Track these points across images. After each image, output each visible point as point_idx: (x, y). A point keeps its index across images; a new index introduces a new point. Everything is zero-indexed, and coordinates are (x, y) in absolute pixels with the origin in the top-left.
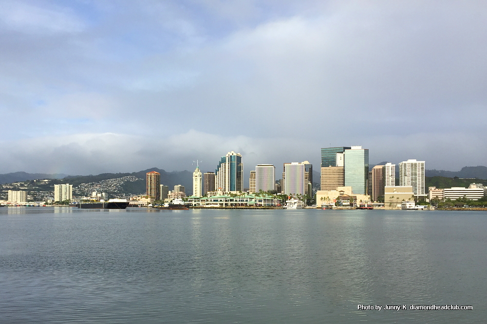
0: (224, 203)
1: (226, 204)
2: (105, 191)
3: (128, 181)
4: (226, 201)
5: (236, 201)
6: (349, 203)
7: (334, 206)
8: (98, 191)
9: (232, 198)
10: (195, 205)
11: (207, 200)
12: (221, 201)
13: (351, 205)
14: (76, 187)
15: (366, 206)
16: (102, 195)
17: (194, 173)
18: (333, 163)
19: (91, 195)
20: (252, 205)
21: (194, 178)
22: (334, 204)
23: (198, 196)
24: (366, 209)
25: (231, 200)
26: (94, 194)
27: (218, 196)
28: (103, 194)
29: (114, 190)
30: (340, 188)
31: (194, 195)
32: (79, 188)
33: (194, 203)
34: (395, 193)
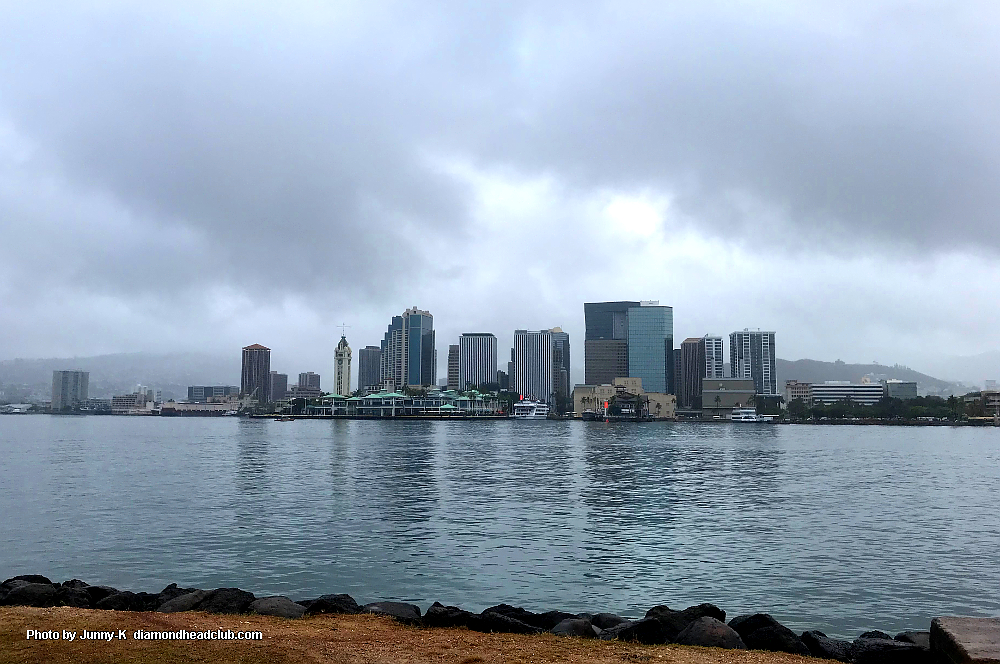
0: (394, 407)
7: (606, 416)
9: (409, 399)
10: (337, 412)
12: (387, 404)
13: (638, 412)
18: (608, 332)
20: (448, 413)
22: (605, 411)
23: (344, 394)
25: (408, 402)
30: (619, 381)
33: (334, 408)
34: (723, 390)
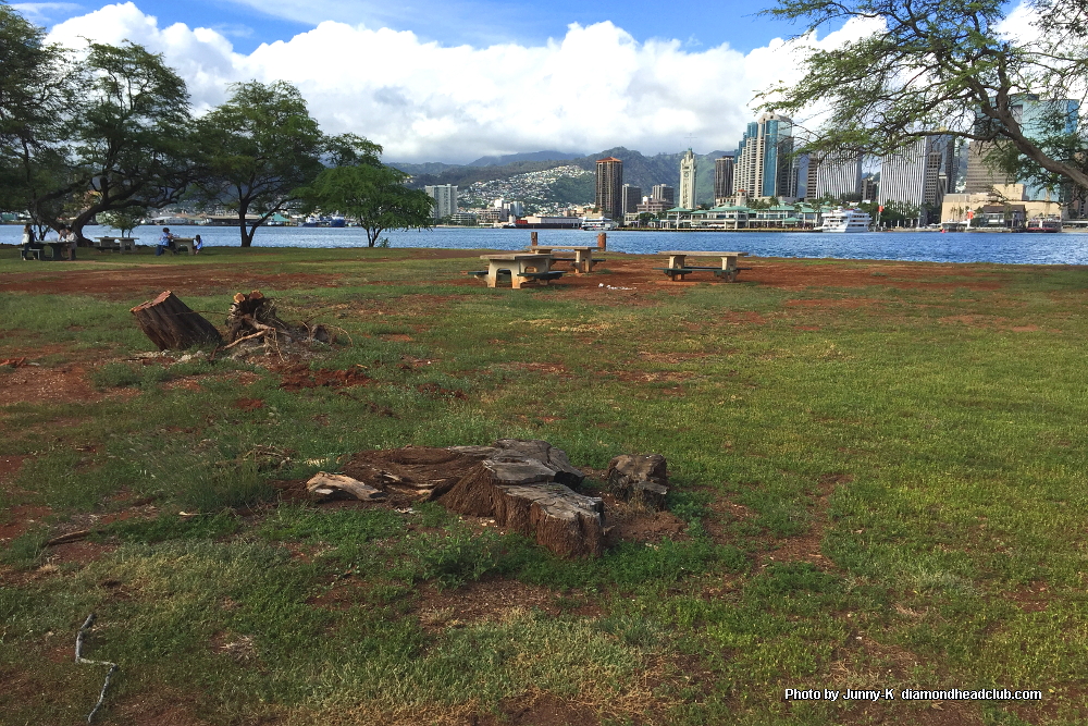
1: (739, 223)
2: (520, 198)
3: (566, 178)
4: (741, 216)
5: (761, 217)
6: (1002, 221)
7: (968, 227)
8: (505, 197)
9: (752, 212)
10: (681, 226)
11: (705, 216)
12: (732, 217)
13: (1008, 224)
14: (466, 191)
15: (1041, 226)
16: (512, 206)
17: (683, 161)
19: (492, 205)
20: (793, 226)
21: (682, 171)
22: (968, 222)
23: (689, 208)
24: (1041, 231)
25: (753, 216)
26: (498, 204)
27: (726, 206)
28: (515, 203)
29: (538, 196)
31: (681, 205)
32: (470, 192)
33: (677, 222)
